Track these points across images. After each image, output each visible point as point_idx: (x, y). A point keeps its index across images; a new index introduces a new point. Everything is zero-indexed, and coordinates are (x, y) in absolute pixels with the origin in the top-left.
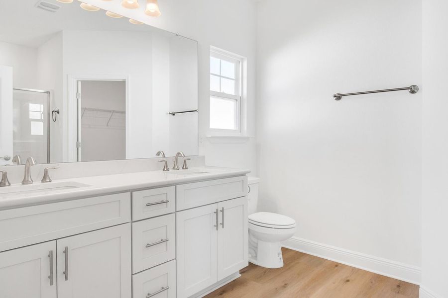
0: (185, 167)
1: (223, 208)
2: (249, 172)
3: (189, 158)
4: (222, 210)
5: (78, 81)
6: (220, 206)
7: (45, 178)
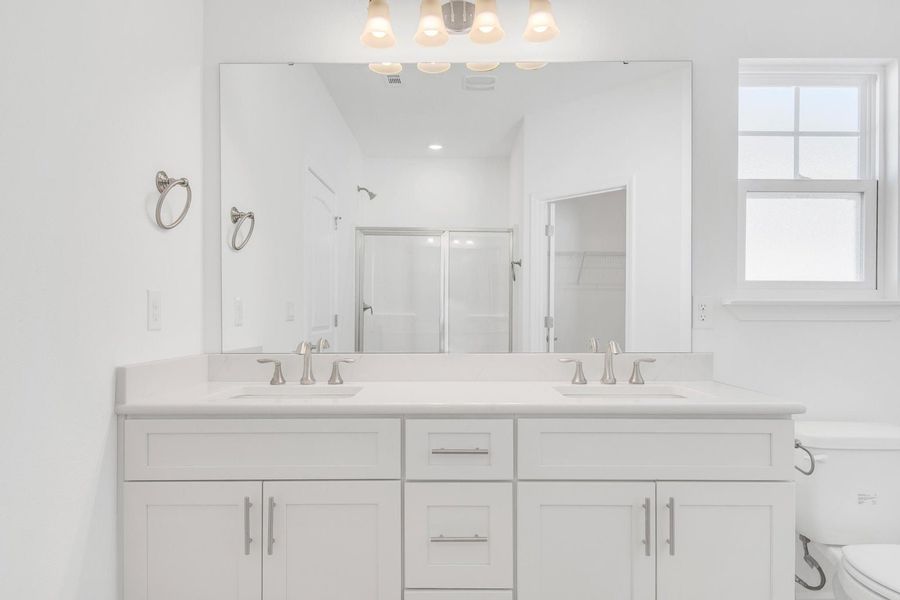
0: (636, 378)
1: (672, 500)
2: (801, 411)
3: (650, 356)
4: (668, 502)
5: (549, 204)
6: (666, 491)
7: (335, 377)
